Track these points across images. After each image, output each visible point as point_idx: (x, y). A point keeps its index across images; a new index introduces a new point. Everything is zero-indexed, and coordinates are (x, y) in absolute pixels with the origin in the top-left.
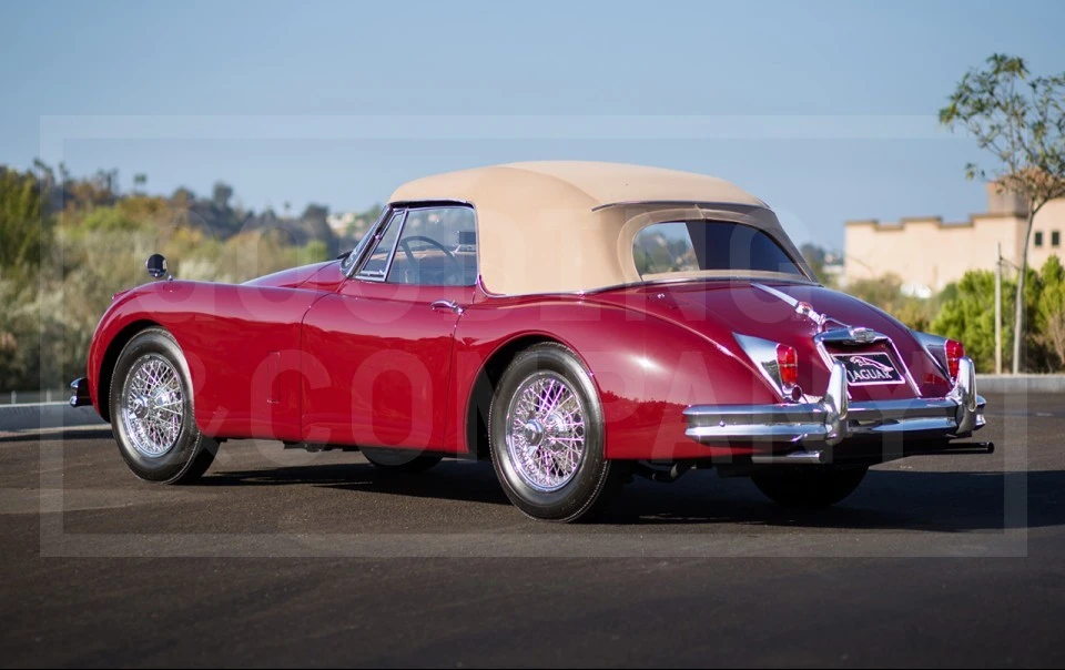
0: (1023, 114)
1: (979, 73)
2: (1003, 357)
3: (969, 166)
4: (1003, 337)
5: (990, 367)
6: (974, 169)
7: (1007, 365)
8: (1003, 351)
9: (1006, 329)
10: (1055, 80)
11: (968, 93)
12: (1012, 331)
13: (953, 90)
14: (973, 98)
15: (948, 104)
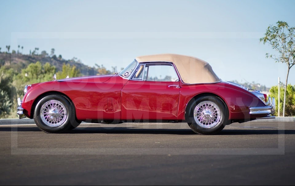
0: (285, 39)
1: (273, 27)
2: (280, 112)
3: (267, 54)
4: (280, 106)
5: (277, 115)
6: (268, 55)
7: (281, 114)
8: (280, 110)
9: (281, 103)
10: (294, 28)
11: (270, 33)
12: (283, 104)
13: (266, 32)
14: (272, 34)
15: (265, 36)
